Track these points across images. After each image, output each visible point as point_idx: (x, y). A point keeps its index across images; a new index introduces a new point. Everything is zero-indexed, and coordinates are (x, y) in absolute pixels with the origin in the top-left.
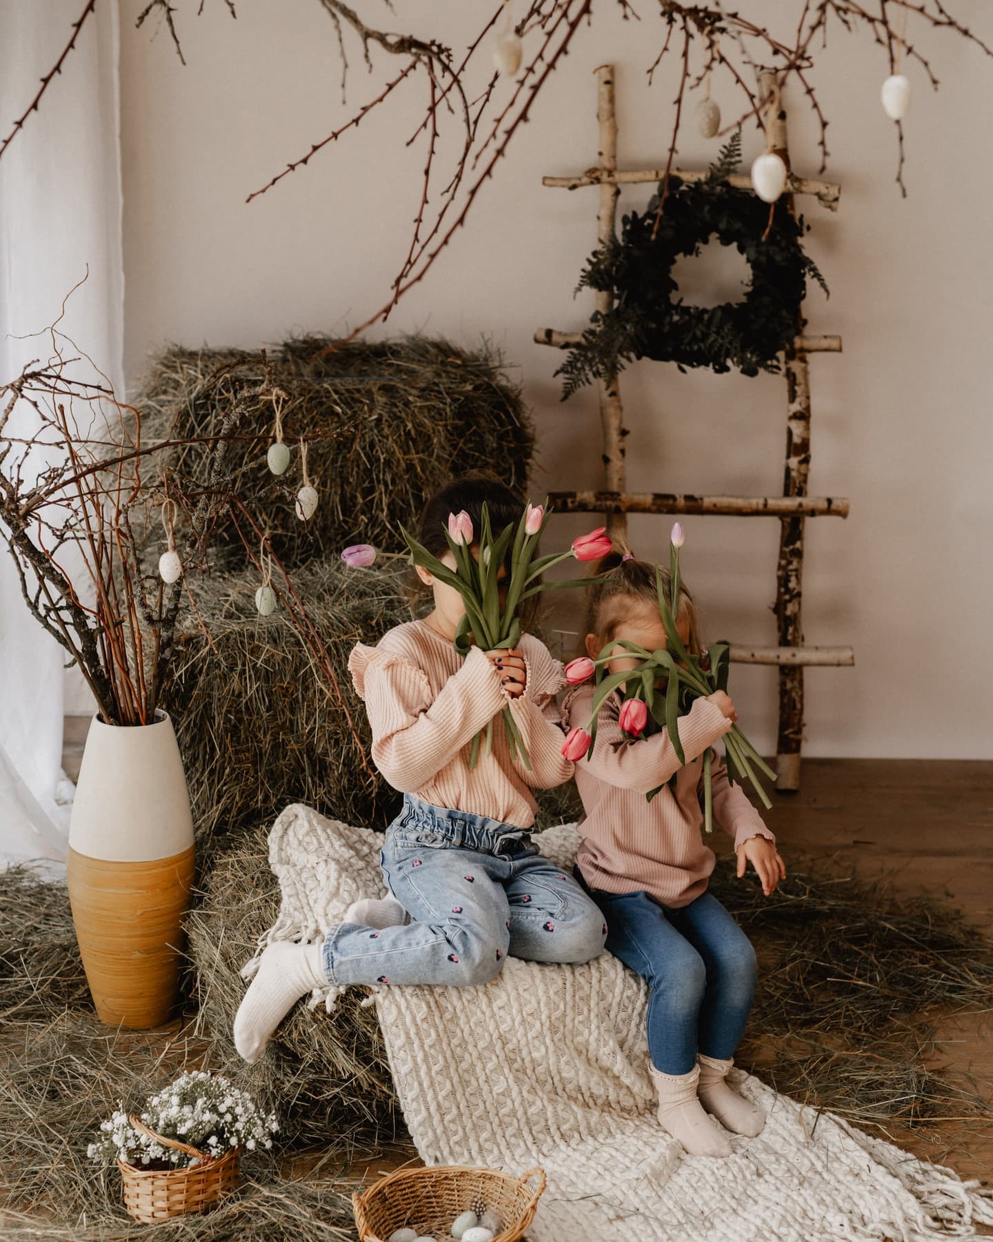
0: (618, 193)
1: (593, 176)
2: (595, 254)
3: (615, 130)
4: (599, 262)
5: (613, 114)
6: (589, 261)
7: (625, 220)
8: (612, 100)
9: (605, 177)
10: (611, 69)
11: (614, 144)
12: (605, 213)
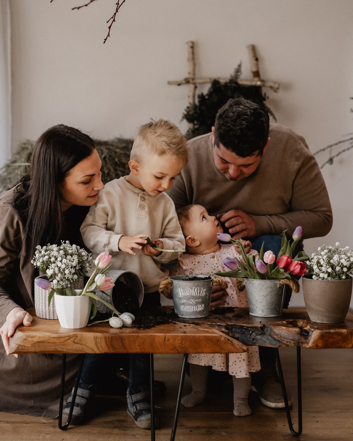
0: (196, 87)
1: (187, 81)
2: (188, 108)
3: (194, 65)
4: (190, 111)
5: (193, 59)
6: (186, 110)
7: (199, 97)
8: (193, 53)
9: (191, 81)
10: (193, 43)
11: (194, 69)
12: (191, 94)
